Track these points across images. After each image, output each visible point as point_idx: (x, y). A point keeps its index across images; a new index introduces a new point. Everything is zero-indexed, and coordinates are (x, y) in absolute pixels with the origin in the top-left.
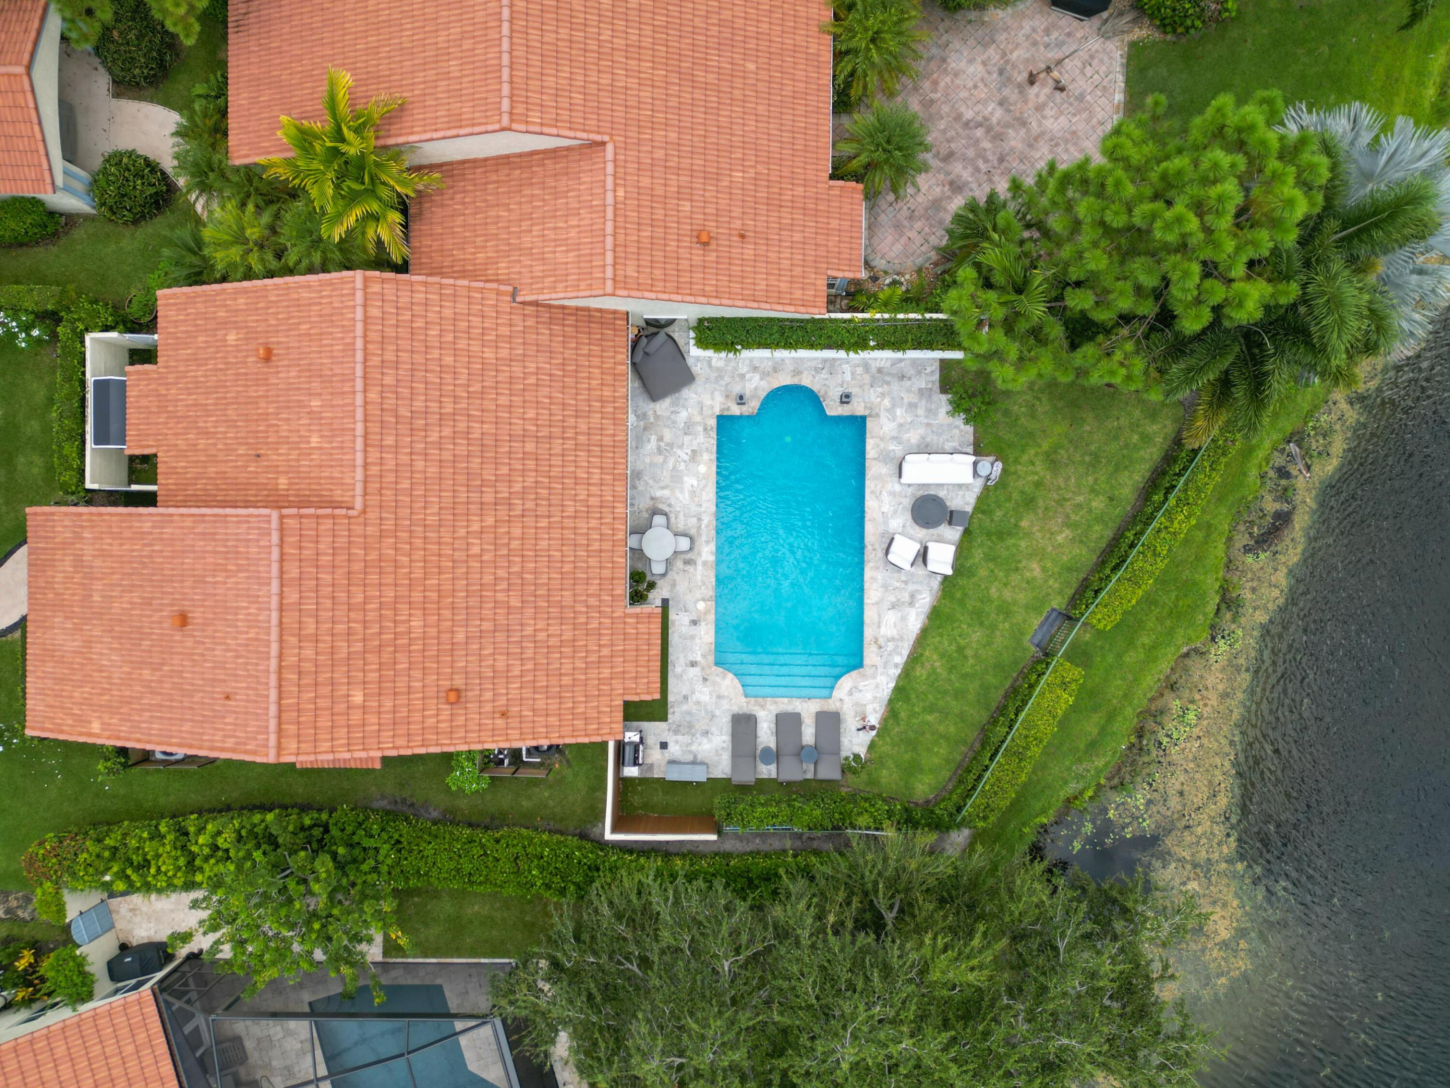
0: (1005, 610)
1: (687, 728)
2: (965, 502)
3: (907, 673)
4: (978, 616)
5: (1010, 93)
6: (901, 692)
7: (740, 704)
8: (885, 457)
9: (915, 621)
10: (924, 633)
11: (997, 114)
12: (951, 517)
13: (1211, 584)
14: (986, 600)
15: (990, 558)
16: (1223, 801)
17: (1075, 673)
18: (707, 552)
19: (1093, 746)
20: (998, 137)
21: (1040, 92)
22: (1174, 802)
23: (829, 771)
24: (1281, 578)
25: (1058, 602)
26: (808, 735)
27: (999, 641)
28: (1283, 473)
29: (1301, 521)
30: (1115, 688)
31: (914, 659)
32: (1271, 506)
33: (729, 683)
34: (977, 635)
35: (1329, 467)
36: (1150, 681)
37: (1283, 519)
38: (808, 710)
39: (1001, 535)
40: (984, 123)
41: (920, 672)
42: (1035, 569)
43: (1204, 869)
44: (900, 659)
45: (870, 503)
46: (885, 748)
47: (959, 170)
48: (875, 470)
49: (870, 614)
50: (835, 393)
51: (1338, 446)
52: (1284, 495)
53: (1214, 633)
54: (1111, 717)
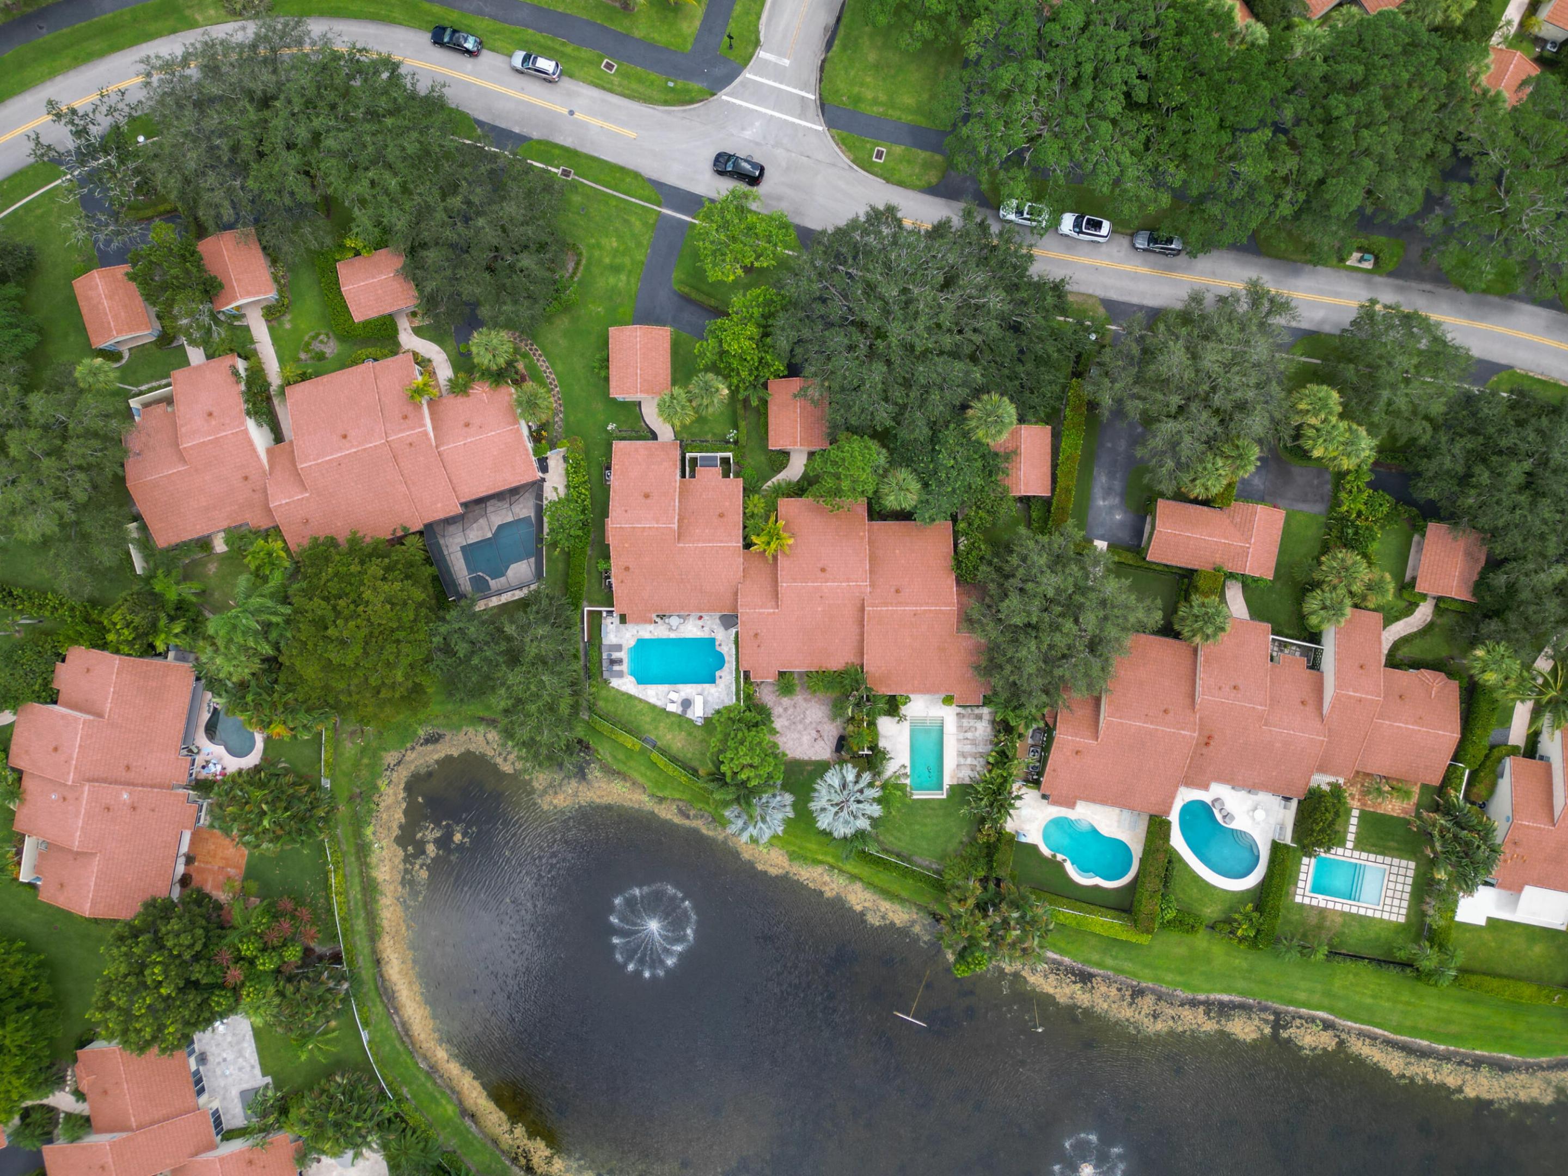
0: (656, 728)
1: (618, 630)
2: (689, 715)
3: (636, 698)
4: (654, 720)
5: (814, 725)
6: (630, 697)
7: (625, 648)
8: (703, 690)
9: (653, 700)
10: (648, 704)
11: (807, 721)
12: (684, 711)
13: (666, 793)
14: (659, 722)
15: (672, 723)
16: (598, 801)
17: (637, 748)
18: (673, 635)
19: (614, 757)
20: (801, 722)
21: (814, 734)
22: (596, 785)
23: (606, 675)
24: (669, 817)
25: (659, 744)
26: (616, 668)
27: (647, 726)
28: (702, 815)
29: (687, 823)
30: (632, 764)
31: (641, 700)
32: (692, 813)
33: (632, 643)
34: (648, 719)
35: (704, 831)
36: (636, 775)
37: (688, 817)
38: (624, 667)
39: (680, 726)
40: (805, 717)
41: (636, 702)
42: (669, 737)
43: (576, 795)
44: (641, 696)
45: (689, 686)
46: (613, 692)
47: (790, 711)
48: (699, 687)
49: (654, 686)
50: (723, 674)
51: (711, 833)
52: (695, 817)
53: (652, 796)
54: (625, 763)
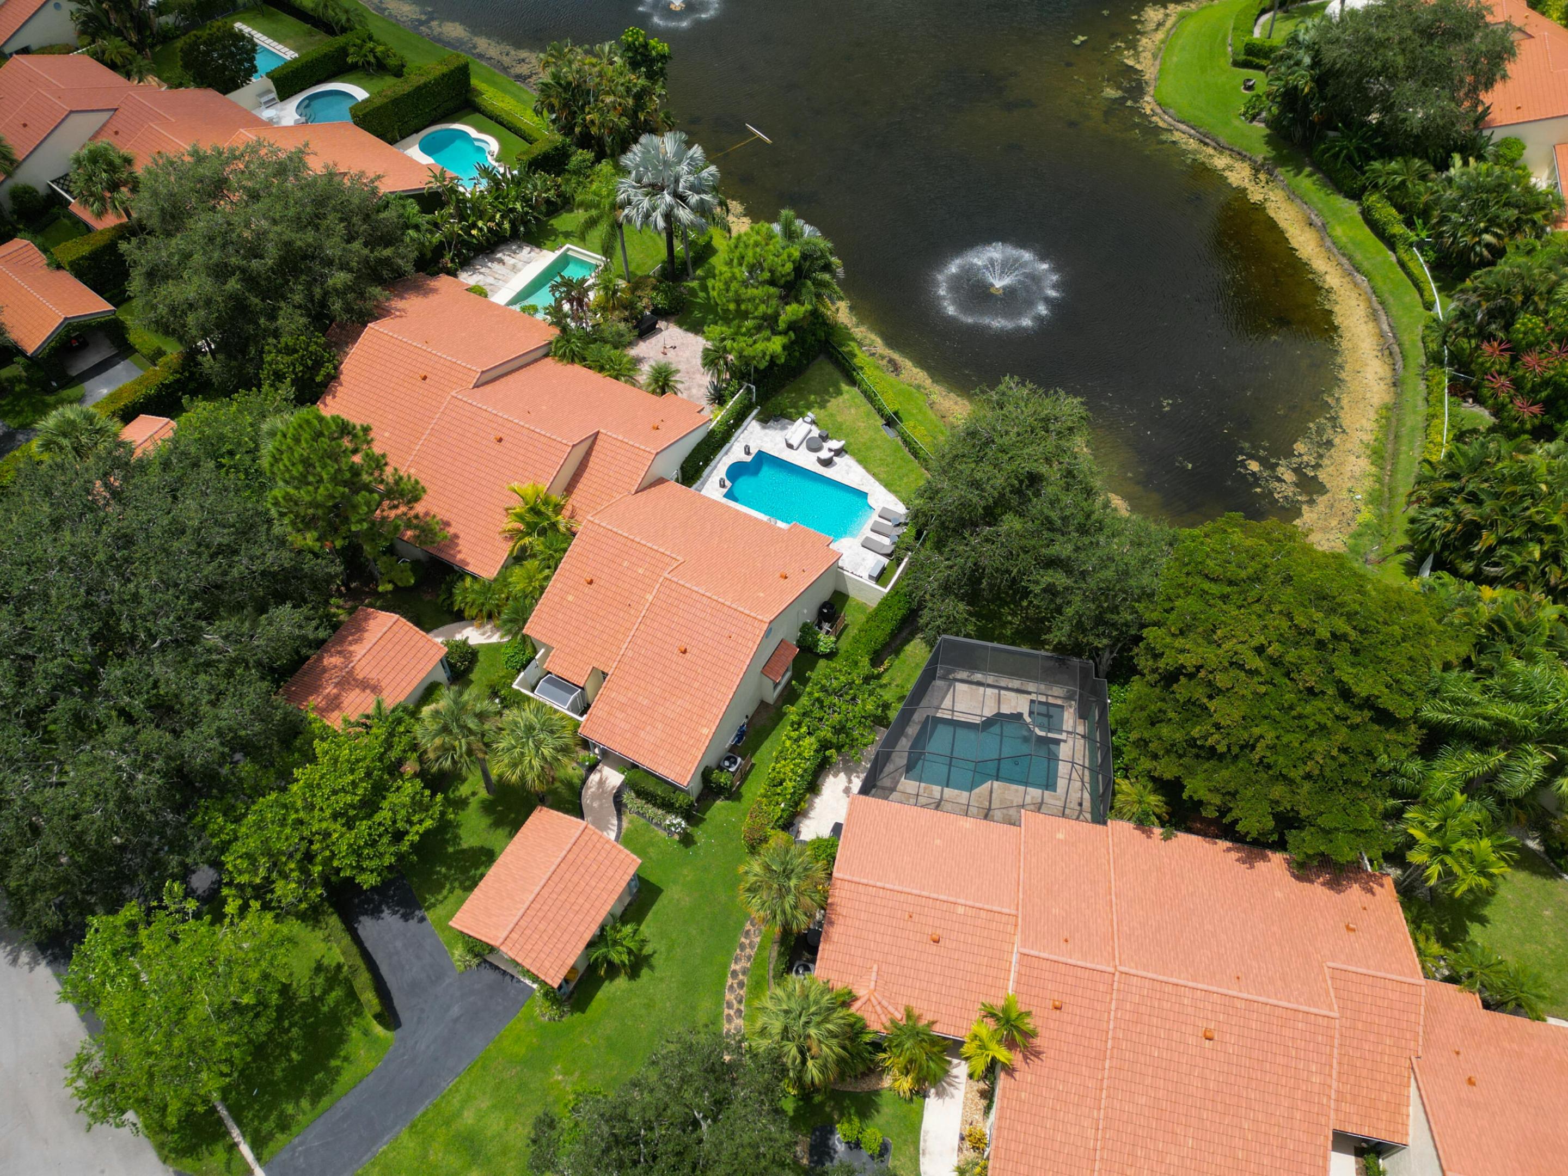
0: (873, 439)
2: (817, 432)
6: (887, 485)
7: (857, 542)
8: (782, 451)
9: (859, 469)
10: (865, 468)
13: (905, 388)
14: (865, 444)
17: (912, 422)
23: (905, 522)
24: (916, 370)
25: (880, 423)
26: (886, 522)
27: (886, 446)
28: (873, 354)
29: (896, 356)
31: (875, 476)
32: (884, 362)
33: (846, 541)
34: (879, 453)
38: (876, 519)
41: (883, 476)
42: (861, 424)
44: (872, 480)
46: (908, 497)
48: (785, 456)
49: (847, 482)
50: (743, 456)
53: (926, 395)
